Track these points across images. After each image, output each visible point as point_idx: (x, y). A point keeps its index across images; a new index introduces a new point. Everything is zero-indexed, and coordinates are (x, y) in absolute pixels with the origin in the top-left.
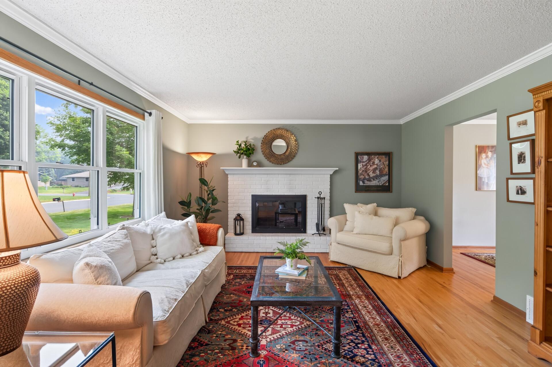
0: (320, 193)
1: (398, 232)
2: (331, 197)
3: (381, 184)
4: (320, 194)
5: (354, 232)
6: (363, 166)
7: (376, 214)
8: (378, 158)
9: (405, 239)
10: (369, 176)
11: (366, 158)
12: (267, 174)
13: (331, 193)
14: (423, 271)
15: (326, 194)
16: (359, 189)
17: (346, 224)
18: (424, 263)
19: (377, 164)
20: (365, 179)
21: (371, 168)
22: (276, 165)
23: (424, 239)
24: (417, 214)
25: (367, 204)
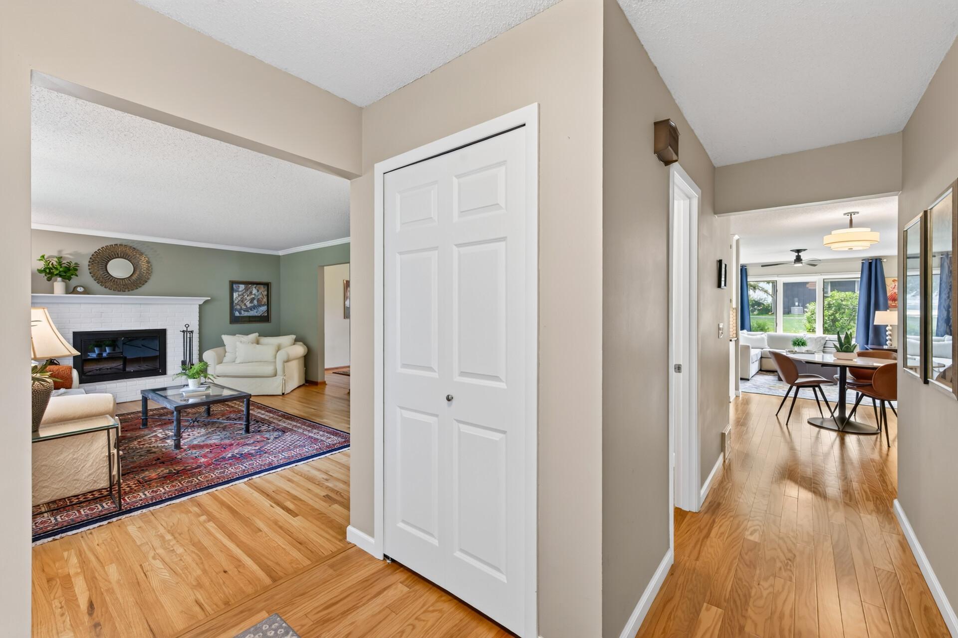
0: (187, 326)
1: (281, 355)
2: (200, 329)
3: (259, 315)
4: (187, 328)
5: (236, 362)
6: (239, 296)
7: (258, 343)
8: (255, 288)
9: (288, 361)
10: (246, 306)
11: (242, 287)
12: (102, 304)
13: (200, 325)
14: (302, 389)
15: (194, 327)
16: (234, 320)
17: (225, 356)
18: (303, 382)
19: (255, 294)
20: (241, 309)
21: (248, 298)
22: (116, 292)
23: (302, 361)
24: (296, 341)
25: (247, 334)
